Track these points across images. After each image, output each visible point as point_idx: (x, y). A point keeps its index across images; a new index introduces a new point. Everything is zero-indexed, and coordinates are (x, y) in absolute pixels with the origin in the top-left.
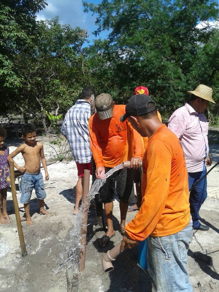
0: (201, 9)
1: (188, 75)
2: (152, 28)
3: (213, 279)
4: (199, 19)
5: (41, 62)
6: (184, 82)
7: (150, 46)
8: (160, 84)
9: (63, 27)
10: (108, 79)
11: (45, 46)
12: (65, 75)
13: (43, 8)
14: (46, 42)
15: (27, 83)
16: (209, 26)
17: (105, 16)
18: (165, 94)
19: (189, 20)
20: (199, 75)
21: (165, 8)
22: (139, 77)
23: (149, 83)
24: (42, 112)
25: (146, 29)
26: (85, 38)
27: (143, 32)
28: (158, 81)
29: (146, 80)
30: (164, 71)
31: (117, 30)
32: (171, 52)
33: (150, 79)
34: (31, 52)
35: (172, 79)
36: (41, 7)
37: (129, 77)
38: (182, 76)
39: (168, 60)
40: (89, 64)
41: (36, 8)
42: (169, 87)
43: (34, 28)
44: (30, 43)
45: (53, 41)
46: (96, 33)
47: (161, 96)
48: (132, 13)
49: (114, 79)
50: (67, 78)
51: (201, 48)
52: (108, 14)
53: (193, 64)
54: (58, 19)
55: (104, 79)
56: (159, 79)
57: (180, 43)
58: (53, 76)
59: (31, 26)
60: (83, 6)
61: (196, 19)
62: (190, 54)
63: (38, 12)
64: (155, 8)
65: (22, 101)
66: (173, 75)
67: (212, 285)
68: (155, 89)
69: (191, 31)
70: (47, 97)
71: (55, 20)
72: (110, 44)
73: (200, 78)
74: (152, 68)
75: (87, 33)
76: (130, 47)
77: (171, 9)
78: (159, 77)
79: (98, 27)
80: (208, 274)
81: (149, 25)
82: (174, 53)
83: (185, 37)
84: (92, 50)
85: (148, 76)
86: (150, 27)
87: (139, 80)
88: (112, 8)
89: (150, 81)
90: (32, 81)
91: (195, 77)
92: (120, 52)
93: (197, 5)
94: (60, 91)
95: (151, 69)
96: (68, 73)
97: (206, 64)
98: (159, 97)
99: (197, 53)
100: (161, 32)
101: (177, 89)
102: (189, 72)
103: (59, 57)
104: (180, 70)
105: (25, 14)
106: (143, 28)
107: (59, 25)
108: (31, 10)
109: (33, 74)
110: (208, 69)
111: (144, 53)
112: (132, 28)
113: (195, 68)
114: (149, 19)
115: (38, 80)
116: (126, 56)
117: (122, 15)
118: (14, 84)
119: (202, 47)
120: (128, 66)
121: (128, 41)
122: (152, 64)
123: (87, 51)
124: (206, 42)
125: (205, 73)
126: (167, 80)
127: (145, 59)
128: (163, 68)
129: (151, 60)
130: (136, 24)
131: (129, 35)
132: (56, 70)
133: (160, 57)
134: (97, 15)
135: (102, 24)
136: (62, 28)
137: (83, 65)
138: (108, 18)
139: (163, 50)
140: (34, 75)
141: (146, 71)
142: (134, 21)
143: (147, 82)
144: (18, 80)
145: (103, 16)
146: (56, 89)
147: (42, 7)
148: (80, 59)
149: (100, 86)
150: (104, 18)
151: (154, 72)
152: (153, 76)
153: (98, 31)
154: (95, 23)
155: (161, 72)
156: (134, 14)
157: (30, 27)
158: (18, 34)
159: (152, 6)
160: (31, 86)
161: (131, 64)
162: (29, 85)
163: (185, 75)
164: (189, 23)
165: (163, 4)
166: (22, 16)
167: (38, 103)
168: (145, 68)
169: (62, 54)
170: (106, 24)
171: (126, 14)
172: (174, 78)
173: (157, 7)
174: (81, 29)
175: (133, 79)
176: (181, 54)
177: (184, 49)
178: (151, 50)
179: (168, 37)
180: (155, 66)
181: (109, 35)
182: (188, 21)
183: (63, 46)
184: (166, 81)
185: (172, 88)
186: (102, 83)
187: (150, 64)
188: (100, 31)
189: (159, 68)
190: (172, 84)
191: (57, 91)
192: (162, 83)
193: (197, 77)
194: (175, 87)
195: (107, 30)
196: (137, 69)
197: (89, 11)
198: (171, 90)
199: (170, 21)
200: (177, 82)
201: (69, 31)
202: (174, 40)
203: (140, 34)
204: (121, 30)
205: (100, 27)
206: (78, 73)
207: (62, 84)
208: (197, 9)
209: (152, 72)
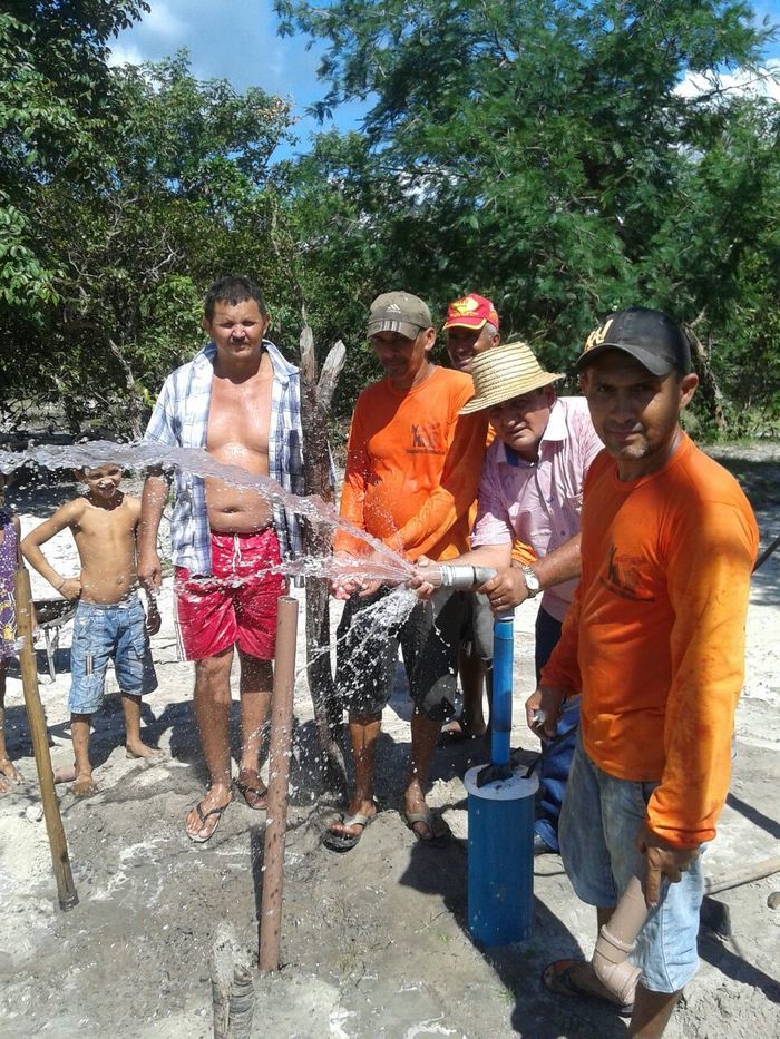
0: (691, 26)
1: (645, 261)
2: (517, 91)
3: (730, 982)
5: (125, 214)
6: (631, 287)
7: (512, 157)
8: (544, 292)
9: (205, 89)
10: (364, 274)
11: (142, 154)
12: (213, 260)
13: (134, 22)
14: (143, 142)
15: (79, 290)
16: (720, 88)
17: (352, 48)
18: (564, 328)
19: (648, 66)
20: (684, 261)
21: (563, 23)
22: (471, 268)
23: (506, 288)
24: (132, 393)
25: (498, 95)
26: (283, 127)
27: (486, 108)
28: (540, 280)
29: (496, 278)
30: (560, 246)
31: (394, 101)
32: (586, 181)
33: (509, 276)
34: (92, 177)
35: (587, 277)
36: (125, 16)
37: (437, 267)
38: (625, 265)
39: (573, 207)
40: (296, 220)
41: (108, 22)
42: (578, 303)
43: (100, 91)
44: (86, 146)
45: (170, 137)
46: (320, 111)
47: (551, 337)
48: (448, 39)
49: (382, 274)
50: (217, 269)
51: (690, 167)
52: (363, 43)
53: (663, 221)
54: (188, 60)
55: (348, 273)
56: (544, 276)
57: (617, 148)
58: (168, 265)
59: (92, 84)
60: (276, 13)
61: (675, 62)
62: (652, 189)
63: (115, 32)
64: (526, 21)
65: (58, 355)
66: (591, 261)
67: (729, 1004)
68: (530, 308)
69: (655, 107)
70: (150, 340)
71: (175, 62)
72: (371, 151)
73: (689, 271)
74: (518, 236)
75: (291, 109)
76: (440, 162)
77: (584, 25)
78: (541, 267)
79: (329, 87)
80: (714, 962)
81: (508, 82)
82: (594, 184)
83: (634, 127)
84: (307, 170)
85: (505, 263)
86: (512, 90)
87: (473, 279)
88: (378, 20)
89: (513, 281)
90: (95, 280)
91: (671, 268)
92: (405, 178)
93: (677, 12)
94: (194, 316)
95: (513, 240)
96: (221, 252)
97: (708, 222)
98: (546, 338)
99: (675, 185)
100: (551, 107)
101: (605, 310)
102: (647, 252)
103: (192, 196)
104: (616, 244)
105: (69, 42)
106: (487, 94)
107: (190, 83)
108: (89, 26)
109: (97, 257)
110: (717, 241)
111: (489, 180)
112: (447, 92)
113: (670, 236)
114: (508, 62)
115: (115, 278)
116: (427, 191)
117: (411, 45)
118: (31, 291)
119: (695, 162)
120: (433, 229)
121: (433, 140)
122: (516, 224)
123: (290, 175)
124: (708, 146)
125: (706, 256)
126: (569, 278)
127: (493, 203)
128: (557, 234)
129: (514, 208)
130: (460, 77)
131: (435, 115)
132: (181, 240)
133: (544, 196)
134: (324, 45)
135: (343, 76)
136: (201, 90)
137: (274, 225)
138: (362, 55)
139: (557, 172)
140: (102, 259)
141: (496, 247)
142: (455, 68)
143: (500, 284)
144: (47, 276)
145: (345, 50)
146: (181, 310)
147: (129, 16)
148: (262, 201)
149: (335, 298)
150: (347, 57)
151: (525, 251)
152: (521, 264)
153: (328, 104)
154: (317, 76)
155: (548, 252)
156: (454, 43)
157: (86, 87)
158: (44, 113)
159: (519, 13)
160: (92, 301)
161: (442, 220)
162: (85, 297)
163: (635, 261)
164: (650, 75)
165: (556, 8)
166: (59, 48)
167: (117, 360)
168: (493, 237)
169: (202, 184)
170: (357, 76)
171: (427, 43)
172: (597, 271)
173: (535, 20)
174: (268, 94)
175: (449, 276)
176: (619, 185)
177: (630, 168)
178: (515, 170)
179: (576, 126)
180: (528, 229)
181: (365, 119)
182: (646, 69)
183: (203, 156)
184: (567, 282)
185: (586, 306)
186: (341, 289)
187: (512, 221)
188: (334, 103)
189: (542, 235)
190: (589, 292)
191: (182, 317)
192: (551, 290)
193: (676, 268)
194: (599, 303)
195: (360, 98)
196: (466, 240)
197: (298, 31)
198: (585, 315)
199: (583, 70)
200: (604, 285)
201: (224, 102)
202: (595, 137)
203: (474, 113)
204: (409, 99)
205: (336, 87)
206: (258, 251)
207: (200, 293)
208: (677, 28)
209: (517, 250)
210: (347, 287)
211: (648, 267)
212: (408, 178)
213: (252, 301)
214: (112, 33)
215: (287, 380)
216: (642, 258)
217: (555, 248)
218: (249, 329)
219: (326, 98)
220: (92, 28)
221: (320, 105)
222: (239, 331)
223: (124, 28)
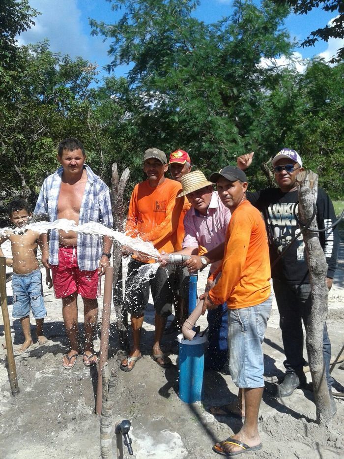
0: (265, 40)
1: (247, 137)
2: (194, 65)
4: (262, 55)
5: (23, 111)
6: (242, 147)
7: (192, 93)
8: (206, 148)
9: (56, 57)
10: (128, 139)
11: (28, 85)
12: (61, 131)
13: (28, 29)
14: (29, 80)
15: (1, 143)
16: (277, 66)
17: (124, 42)
18: (214, 164)
19: (247, 56)
20: (263, 137)
22: (175, 138)
23: (190, 146)
24: (24, 189)
25: (185, 66)
26: (93, 76)
27: (181, 71)
28: (204, 143)
29: (185, 142)
30: (212, 129)
31: (141, 65)
32: (222, 103)
33: (191, 141)
34: (11, 96)
35: (223, 142)
36: (23, 26)
37: (160, 137)
38: (239, 138)
39: (217, 114)
40: (99, 115)
41: (16, 28)
42: (220, 153)
43: (13, 58)
44: (9, 82)
45: (41, 78)
46: (109, 68)
47: (208, 167)
48: (165, 42)
49: (136, 139)
50: (63, 135)
51: (266, 97)
52: (128, 42)
53: (254, 120)
54: (48, 44)
55: (121, 138)
56: (205, 142)
57: (235, 90)
58: (41, 133)
59: (9, 55)
60: (90, 26)
61: (259, 54)
62: (249, 107)
63: (19, 33)
64: (198, 36)
66: (225, 136)
68: (199, 155)
69: (251, 73)
70: (33, 165)
71: (43, 44)
72: (131, 86)
73: (264, 141)
74: (195, 125)
75: (96, 68)
76: (162, 92)
77: (221, 38)
78: (204, 138)
79: (112, 59)
81: (190, 61)
82: (226, 104)
83: (242, 81)
84: (102, 93)
85: (189, 136)
86: (191, 64)
87: (175, 142)
88: (135, 33)
89: (192, 143)
90: (9, 139)
91: (258, 140)
92: (146, 99)
93: (259, 35)
94: (53, 155)
95: (192, 127)
96: (64, 128)
97: (272, 121)
98: (207, 167)
99: (259, 105)
100: (207, 72)
101: (231, 157)
102: (248, 132)
103: (50, 103)
104: (235, 130)
106: (181, 66)
107: (49, 54)
108: (7, 30)
109: (10, 129)
110: (276, 129)
111: (182, 102)
112: (165, 65)
113: (257, 127)
114: (190, 52)
115: (17, 138)
116: (156, 105)
117: (149, 44)
119: (268, 94)
120: (157, 120)
121: (159, 84)
122: (193, 120)
123: (96, 96)
124: (273, 88)
125: (272, 135)
126: (216, 143)
127: (184, 111)
128: (210, 125)
129: (193, 113)
130: (170, 59)
131: (159, 73)
132: (46, 122)
133: (205, 108)
134: (111, 40)
135: (119, 54)
136: (54, 57)
137: (89, 117)
138: (128, 47)
139: (210, 99)
140: (12, 130)
141: (185, 129)
143: (187, 145)
145: (120, 44)
146: (47, 152)
147: (25, 26)
148: (84, 107)
149: (116, 149)
150: (121, 46)
151: (197, 132)
152: (196, 136)
153: (113, 66)
155: (207, 132)
156: (167, 44)
157: (7, 57)
159: (194, 32)
160: (7, 148)
161: (161, 117)
162: (4, 147)
163: (243, 136)
164: (248, 59)
165: (210, 30)
167: (18, 174)
168: (184, 125)
169: (54, 98)
170: (125, 55)
171: (156, 43)
172: (227, 140)
173: (201, 35)
174: (84, 60)
175: (166, 140)
176: (236, 106)
177: (241, 98)
178: (193, 98)
179: (218, 81)
180: (199, 122)
181: (129, 73)
183: (55, 86)
184: (215, 145)
185: (223, 155)
186: (118, 145)
187: (192, 118)
188: (115, 65)
189: (204, 125)
190: (224, 149)
191: (47, 156)
192: (209, 148)
193: (260, 140)
194: (228, 154)
195: (126, 64)
196: (172, 125)
197: (100, 34)
198: (223, 159)
199: (221, 57)
200: (230, 146)
201: (67, 64)
202: (226, 86)
203: (176, 74)
204: (148, 66)
205: (116, 59)
206: (81, 128)
207: (55, 145)
208: (260, 41)
209: (194, 131)
210: (121, 144)
211: (248, 139)
212: (147, 98)
213: (79, 149)
214: (17, 33)
215: (92, 182)
216: (246, 135)
217: (210, 130)
218: (78, 161)
219: (112, 63)
220: (9, 30)
221: (109, 66)
222: (73, 162)
223: (23, 31)
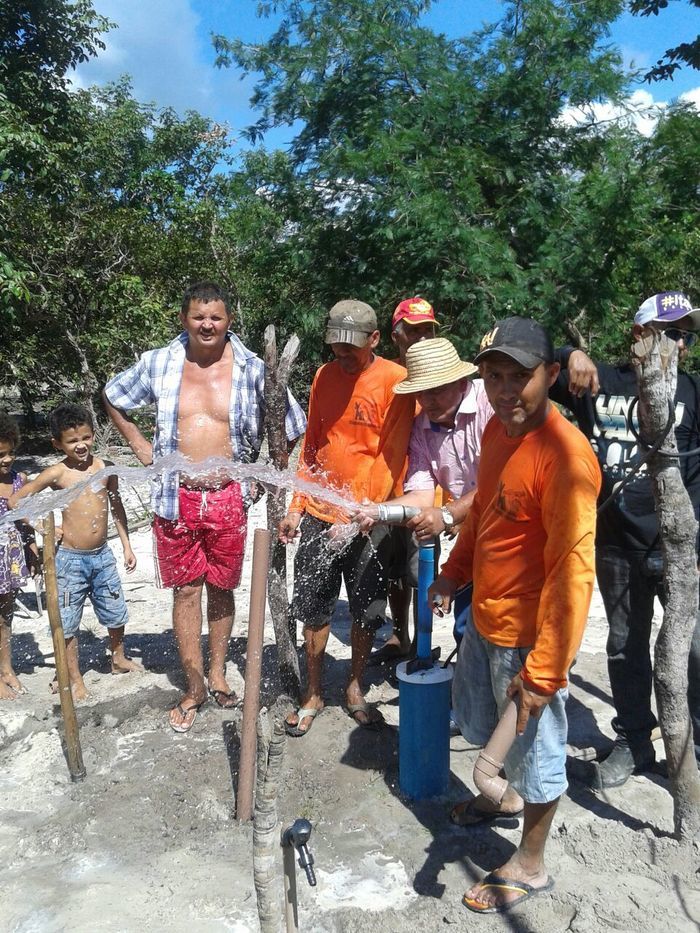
0: (570, 70)
1: (535, 267)
2: (424, 124)
4: (565, 99)
5: (83, 222)
6: (523, 289)
7: (421, 180)
8: (449, 293)
9: (146, 111)
10: (292, 276)
11: (91, 168)
12: (157, 262)
13: (91, 58)
14: (94, 159)
15: (40, 288)
16: (595, 122)
17: (282, 82)
18: (466, 323)
19: (534, 102)
20: (566, 267)
22: (386, 272)
23: (417, 289)
24: (86, 378)
25: (408, 126)
26: (221, 149)
27: (399, 137)
28: (445, 283)
29: (408, 281)
30: (462, 254)
31: (319, 124)
32: (483, 200)
33: (419, 279)
34: (59, 192)
35: (485, 280)
36: (82, 51)
37: (356, 270)
38: (516, 270)
39: (473, 222)
40: (233, 229)
41: (67, 56)
42: (478, 302)
43: (62, 116)
44: (54, 165)
45: (117, 154)
46: (252, 134)
47: (454, 331)
48: (366, 77)
49: (307, 275)
50: (162, 269)
51: (573, 185)
52: (293, 80)
53: (549, 234)
54: (130, 85)
55: (279, 275)
56: (449, 279)
57: (509, 173)
58: (118, 266)
59: (55, 111)
60: (214, 47)
61: (558, 99)
62: (540, 207)
63: (73, 66)
64: (433, 65)
65: (15, 344)
66: (488, 268)
69: (542, 137)
70: (102, 331)
71: (119, 87)
72: (298, 169)
73: (570, 276)
74: (426, 246)
75: (228, 133)
76: (358, 180)
77: (480, 67)
78: (446, 271)
79: (260, 114)
81: (416, 115)
82: (490, 202)
83: (523, 153)
84: (240, 185)
85: (415, 268)
86: (420, 122)
87: (387, 281)
88: (305, 61)
89: (421, 283)
90: (55, 279)
91: (556, 272)
92: (327, 194)
93: (558, 58)
94: (143, 311)
95: (422, 249)
96: (164, 255)
97: (585, 233)
99: (559, 202)
100: (453, 137)
101: (500, 309)
102: (536, 259)
103: (134, 204)
104: (510, 254)
105: (35, 75)
107: (133, 105)
108: (50, 59)
109: (57, 259)
110: (594, 251)
111: (401, 198)
112: (366, 124)
113: (555, 246)
114: (417, 98)
115: (72, 278)
116: (348, 206)
117: (333, 82)
118: (5, 290)
119: (577, 180)
120: (350, 237)
121: (354, 163)
122: (424, 235)
123: (227, 190)
124: (587, 167)
125: (585, 263)
126: (470, 281)
127: (405, 218)
128: (459, 244)
129: (423, 223)
130: (376, 112)
131: (355, 143)
132: (127, 244)
133: (448, 212)
134: (256, 77)
135: (272, 103)
136: (142, 112)
137: (213, 232)
138: (291, 90)
139: (459, 193)
140: (61, 260)
141: (407, 255)
143: (412, 286)
144: (19, 276)
145: (276, 83)
146: (131, 305)
147: (86, 52)
148: (203, 213)
149: (267, 296)
150: (277, 89)
151: (432, 259)
152: (429, 269)
153: (260, 128)
154: (249, 103)
155: (452, 259)
156: (370, 81)
157: (50, 114)
158: (17, 137)
159: (426, 56)
160: (52, 297)
161: (360, 230)
162: (46, 294)
163: (526, 267)
164: (537, 109)
165: (457, 52)
166: (26, 79)
167: (73, 348)
168: (404, 246)
169: (143, 194)
170: (285, 105)
171: (347, 81)
172: (493, 276)
173: (439, 62)
174: (203, 116)
175: (367, 278)
176: (512, 204)
177: (521, 190)
178: (423, 191)
179: (475, 156)
180: (435, 240)
181: (293, 142)
182: (533, 105)
183: (144, 170)
184: (468, 285)
185: (485, 305)
186: (273, 288)
187: (422, 232)
188: (265, 128)
189: (447, 245)
190: (487, 293)
191: (132, 312)
192: (455, 291)
193: (560, 273)
194: (495, 303)
195: (287, 124)
196: (381, 247)
197: (234, 64)
198: (484, 313)
199: (480, 105)
200: (498, 288)
201: (169, 126)
202: (490, 165)
203: (388, 144)
204: (332, 127)
205: (266, 114)
206: (198, 254)
207: (147, 290)
208: (560, 72)
209: (425, 257)
210: (277, 286)
211: (537, 272)
212: (329, 193)
213: (219, 301)
214: (70, 66)
215: (243, 363)
216: (531, 264)
217: (457, 256)
218: (216, 323)
219: (258, 123)
220: (53, 60)
221: (252, 129)
222: (208, 323)
223: (81, 61)
